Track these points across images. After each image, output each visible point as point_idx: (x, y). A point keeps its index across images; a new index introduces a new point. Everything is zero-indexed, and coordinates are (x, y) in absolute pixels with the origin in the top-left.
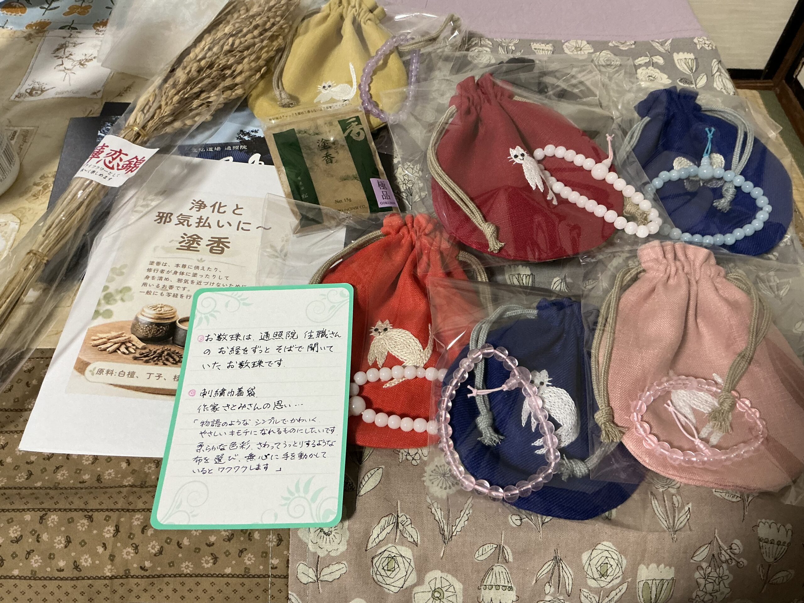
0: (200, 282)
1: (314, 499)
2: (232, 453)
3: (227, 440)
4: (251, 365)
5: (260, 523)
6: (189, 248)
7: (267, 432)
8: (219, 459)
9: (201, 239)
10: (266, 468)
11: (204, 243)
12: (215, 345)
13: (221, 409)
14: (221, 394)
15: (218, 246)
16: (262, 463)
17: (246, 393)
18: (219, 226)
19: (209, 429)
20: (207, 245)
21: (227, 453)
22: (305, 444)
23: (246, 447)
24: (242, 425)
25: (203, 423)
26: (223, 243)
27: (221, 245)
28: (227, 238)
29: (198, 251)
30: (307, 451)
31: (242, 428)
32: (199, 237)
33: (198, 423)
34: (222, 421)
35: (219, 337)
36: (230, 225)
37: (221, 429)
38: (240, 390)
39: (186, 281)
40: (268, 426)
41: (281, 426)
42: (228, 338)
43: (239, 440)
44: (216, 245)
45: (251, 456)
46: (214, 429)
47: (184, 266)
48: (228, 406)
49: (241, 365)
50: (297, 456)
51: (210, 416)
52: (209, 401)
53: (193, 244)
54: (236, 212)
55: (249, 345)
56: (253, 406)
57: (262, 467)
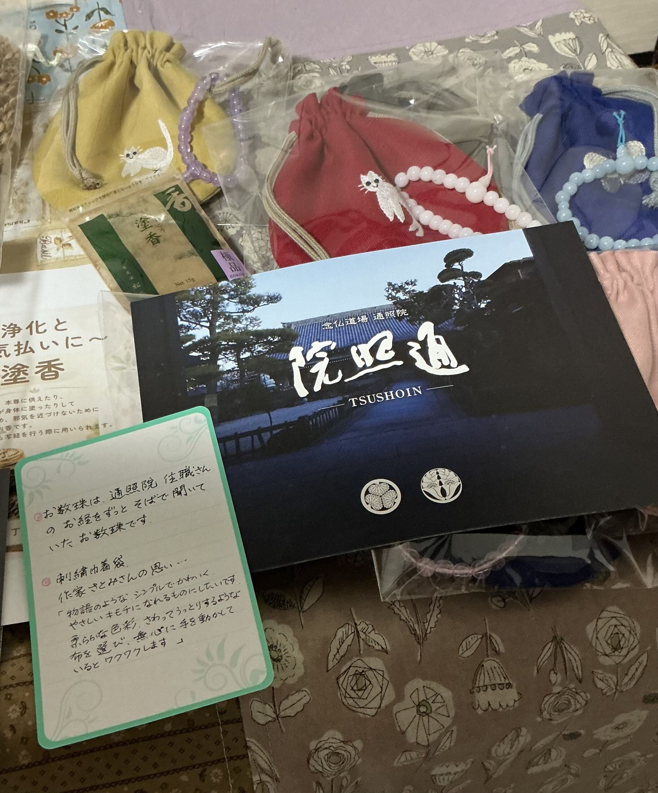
0: (41, 414)
1: (234, 662)
2: (116, 638)
3: (106, 624)
4: (109, 531)
5: (175, 707)
6: (15, 381)
7: (152, 603)
8: (103, 649)
9: (28, 367)
10: (164, 644)
11: (32, 371)
12: (58, 521)
13: (88, 591)
14: (82, 574)
15: (50, 371)
16: (157, 639)
17: (112, 565)
18: (43, 348)
19: (79, 618)
20: (36, 373)
21: (111, 639)
22: (203, 604)
23: (131, 626)
24: (118, 602)
25: (69, 613)
26: (54, 366)
27: (53, 369)
28: (58, 360)
29: (28, 381)
30: (209, 611)
31: (121, 606)
32: (23, 366)
33: (64, 615)
34: (93, 605)
35: (60, 509)
36: (57, 344)
37: (94, 614)
38: (104, 563)
39: (24, 417)
40: (151, 596)
41: (168, 592)
42: (71, 508)
43: (120, 620)
44: (47, 370)
45: (142, 635)
46: (86, 616)
47: (16, 401)
48: (95, 585)
49: (97, 534)
50: (197, 621)
51: (76, 603)
52: (70, 586)
53: (19, 375)
54: (59, 327)
55: (100, 509)
56: (126, 578)
57: (158, 644)
